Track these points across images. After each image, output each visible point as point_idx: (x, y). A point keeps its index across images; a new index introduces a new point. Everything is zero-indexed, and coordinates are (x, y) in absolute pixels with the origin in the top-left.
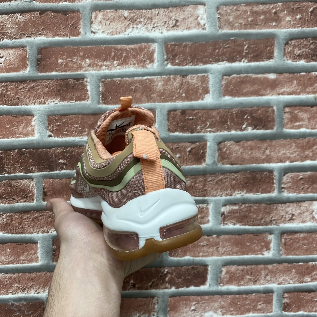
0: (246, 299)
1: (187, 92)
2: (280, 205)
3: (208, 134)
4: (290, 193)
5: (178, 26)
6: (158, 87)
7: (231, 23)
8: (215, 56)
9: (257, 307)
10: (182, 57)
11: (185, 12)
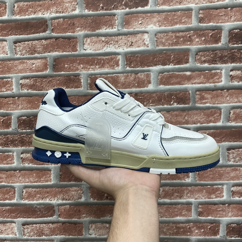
0: (175, 208)
1: (138, 83)
5: (133, 45)
6: (122, 80)
7: (164, 43)
8: (154, 62)
9: (182, 213)
10: (135, 63)
11: (137, 37)
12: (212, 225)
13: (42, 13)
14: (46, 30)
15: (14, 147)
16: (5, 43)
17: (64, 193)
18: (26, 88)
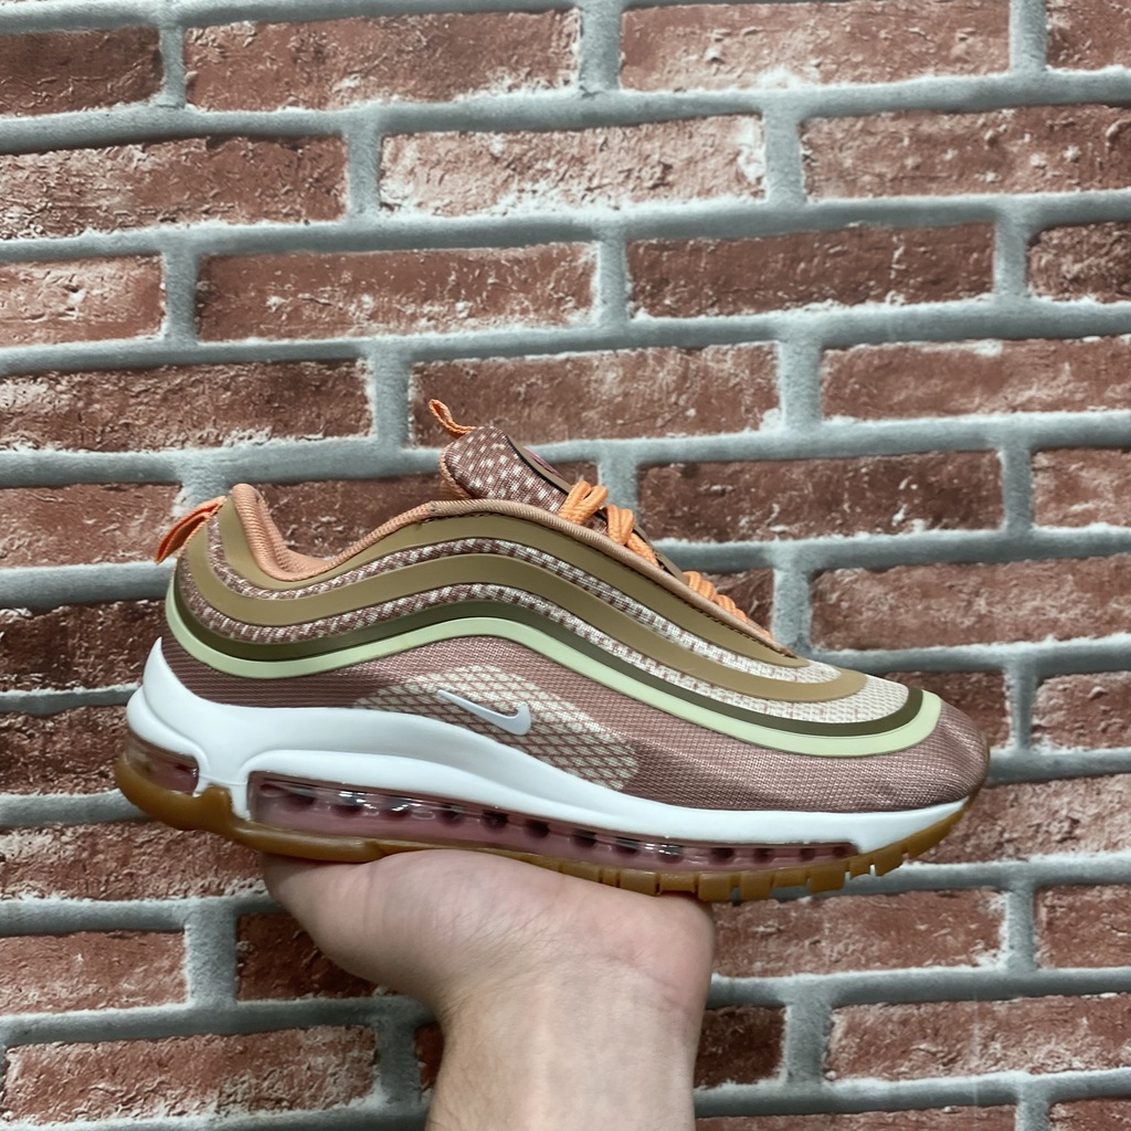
0: (919, 1125)
1: (702, 403)
2: (1029, 788)
3: (776, 543)
4: (1061, 744)
5: (670, 185)
6: (606, 387)
7: (849, 174)
8: (795, 282)
10: (685, 286)
11: (695, 140)
14: (149, 83)
17: (263, 1064)
18: (26, 433)
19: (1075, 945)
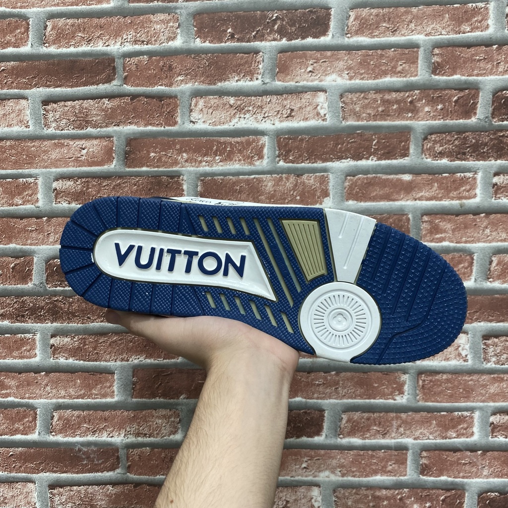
0: (372, 456)
1: (302, 195)
5: (293, 116)
6: (268, 188)
7: (358, 113)
8: (337, 152)
9: (386, 468)
10: (297, 153)
11: (302, 100)
12: (448, 494)
13: (105, 43)
14: (111, 77)
15: (37, 323)
16: (23, 102)
17: (140, 421)
18: (66, 199)
19: (432, 395)
